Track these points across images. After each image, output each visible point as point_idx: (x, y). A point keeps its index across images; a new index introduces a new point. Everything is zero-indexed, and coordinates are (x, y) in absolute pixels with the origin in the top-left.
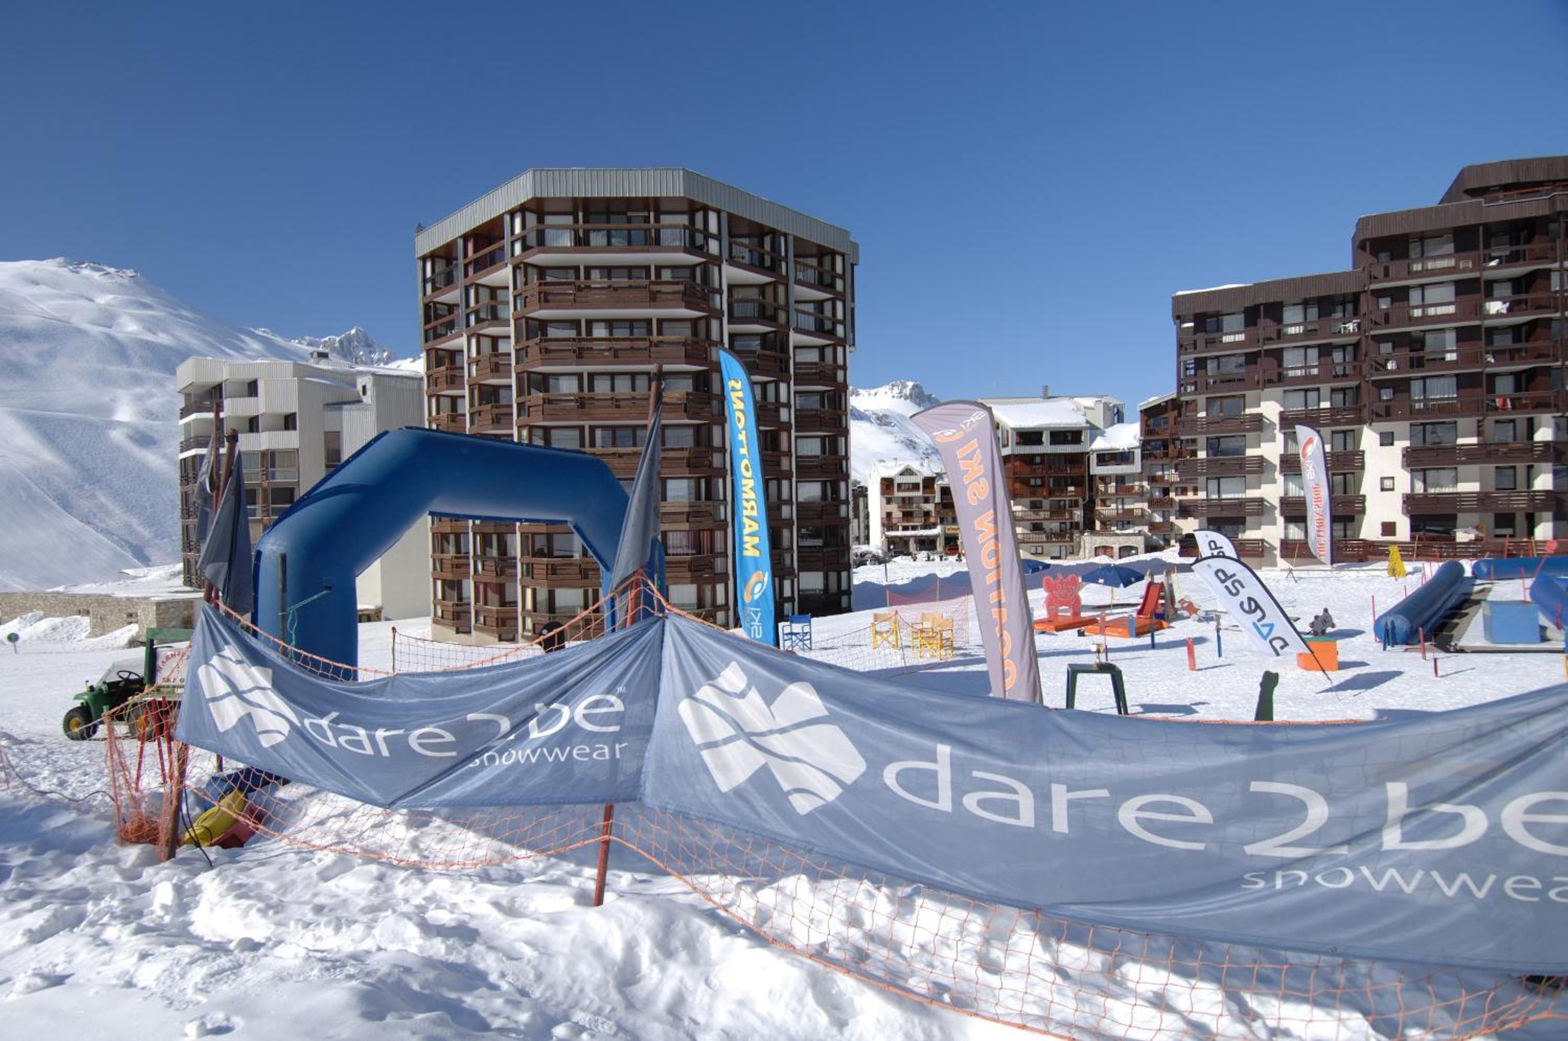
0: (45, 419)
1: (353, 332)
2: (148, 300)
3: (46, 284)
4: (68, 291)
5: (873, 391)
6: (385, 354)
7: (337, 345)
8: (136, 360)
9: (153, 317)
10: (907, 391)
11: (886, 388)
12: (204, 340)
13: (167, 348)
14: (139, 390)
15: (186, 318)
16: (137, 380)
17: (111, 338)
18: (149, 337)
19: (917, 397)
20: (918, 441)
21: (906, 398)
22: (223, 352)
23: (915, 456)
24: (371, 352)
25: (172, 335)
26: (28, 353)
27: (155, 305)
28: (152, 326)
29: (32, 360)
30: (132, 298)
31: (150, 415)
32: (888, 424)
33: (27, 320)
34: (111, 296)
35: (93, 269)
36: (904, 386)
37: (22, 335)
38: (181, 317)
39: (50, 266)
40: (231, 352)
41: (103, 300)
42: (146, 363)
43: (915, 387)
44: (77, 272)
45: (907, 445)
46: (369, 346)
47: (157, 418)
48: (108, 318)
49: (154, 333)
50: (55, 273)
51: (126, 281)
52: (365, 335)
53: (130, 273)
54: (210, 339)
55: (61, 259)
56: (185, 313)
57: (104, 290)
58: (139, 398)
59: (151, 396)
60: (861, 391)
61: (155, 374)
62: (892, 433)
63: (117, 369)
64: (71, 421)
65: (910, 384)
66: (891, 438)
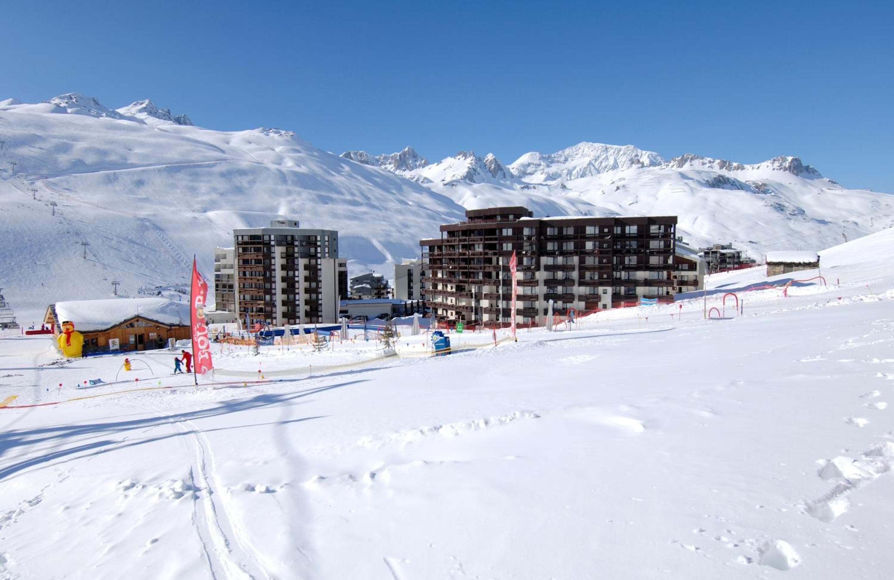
0: (248, 215)
1: (406, 149)
2: (298, 148)
3: (254, 143)
4: (264, 146)
5: (756, 166)
6: (423, 161)
7: (398, 158)
8: (290, 182)
9: (300, 157)
10: (787, 164)
11: (768, 163)
12: (322, 168)
13: (303, 174)
14: (290, 198)
15: (315, 156)
16: (289, 193)
17: (280, 171)
18: (297, 169)
19: (795, 168)
20: (786, 204)
21: (785, 169)
22: (331, 173)
23: (782, 216)
24: (415, 161)
25: (308, 167)
26: (243, 181)
27: (301, 150)
28: (299, 162)
29: (245, 185)
30: (291, 147)
31: (294, 211)
32: (765, 192)
33: (244, 164)
34: (282, 147)
35: (276, 133)
36: (784, 160)
37: (242, 173)
38: (312, 155)
39: (256, 133)
40: (334, 173)
41: (279, 149)
42: (294, 183)
43: (793, 160)
44: (268, 135)
45: (775, 208)
46: (415, 157)
47: (296, 213)
48: (279, 160)
49: (300, 166)
50: (259, 137)
51: (289, 138)
52: (413, 151)
53: (291, 133)
54: (325, 167)
55: (261, 129)
56: (315, 153)
57: (279, 144)
58: (290, 202)
59: (295, 200)
60: (746, 166)
61: (298, 189)
62: (763, 199)
63: (282, 188)
64: (259, 216)
65: (790, 159)
66: (761, 203)
